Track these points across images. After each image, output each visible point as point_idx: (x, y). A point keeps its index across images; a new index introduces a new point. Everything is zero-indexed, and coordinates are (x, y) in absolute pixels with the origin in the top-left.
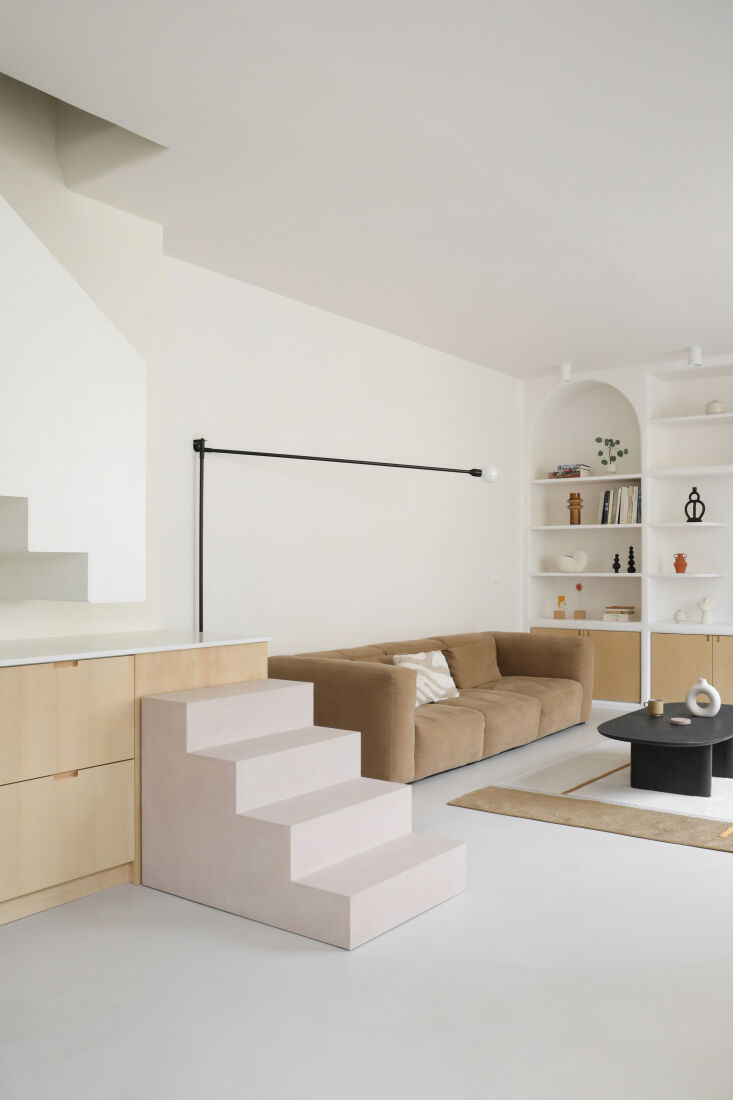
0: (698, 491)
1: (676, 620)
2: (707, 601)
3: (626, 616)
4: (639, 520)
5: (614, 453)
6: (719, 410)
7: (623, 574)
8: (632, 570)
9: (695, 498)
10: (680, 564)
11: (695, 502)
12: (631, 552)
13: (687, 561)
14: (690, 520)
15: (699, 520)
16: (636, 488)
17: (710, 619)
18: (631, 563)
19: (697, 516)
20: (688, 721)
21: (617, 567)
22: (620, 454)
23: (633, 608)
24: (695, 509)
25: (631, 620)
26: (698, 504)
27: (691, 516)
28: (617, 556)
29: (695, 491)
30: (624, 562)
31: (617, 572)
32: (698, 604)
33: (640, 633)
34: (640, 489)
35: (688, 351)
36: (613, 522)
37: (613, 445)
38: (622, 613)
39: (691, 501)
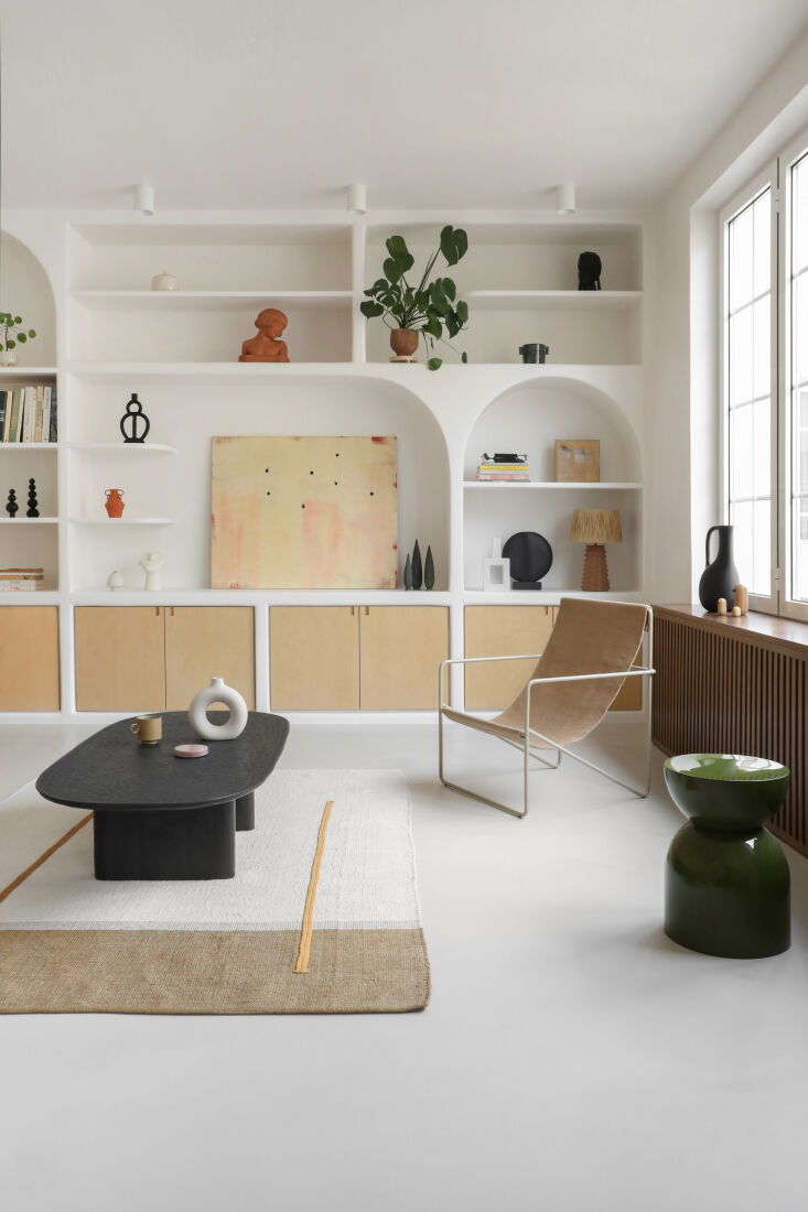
0: (139, 399)
1: (111, 587)
2: (153, 557)
3: (33, 582)
4: (53, 437)
5: (13, 337)
6: (171, 288)
7: (21, 518)
8: (33, 513)
9: (135, 410)
10: (114, 505)
11: (134, 415)
12: (32, 487)
13: (123, 499)
14: (128, 440)
15: (141, 440)
16: (48, 389)
17: (157, 583)
18: (33, 503)
19: (139, 436)
20: (203, 750)
21: (12, 509)
22: (22, 338)
23: (41, 570)
24: (135, 423)
25: (40, 588)
26: (139, 418)
27: (130, 435)
28: (12, 492)
29: (134, 399)
30: (22, 501)
31: (12, 515)
32: (141, 563)
33: (57, 607)
34: (54, 392)
35: (134, 190)
36: (12, 440)
37: (10, 324)
38: (25, 578)
39: (129, 414)
